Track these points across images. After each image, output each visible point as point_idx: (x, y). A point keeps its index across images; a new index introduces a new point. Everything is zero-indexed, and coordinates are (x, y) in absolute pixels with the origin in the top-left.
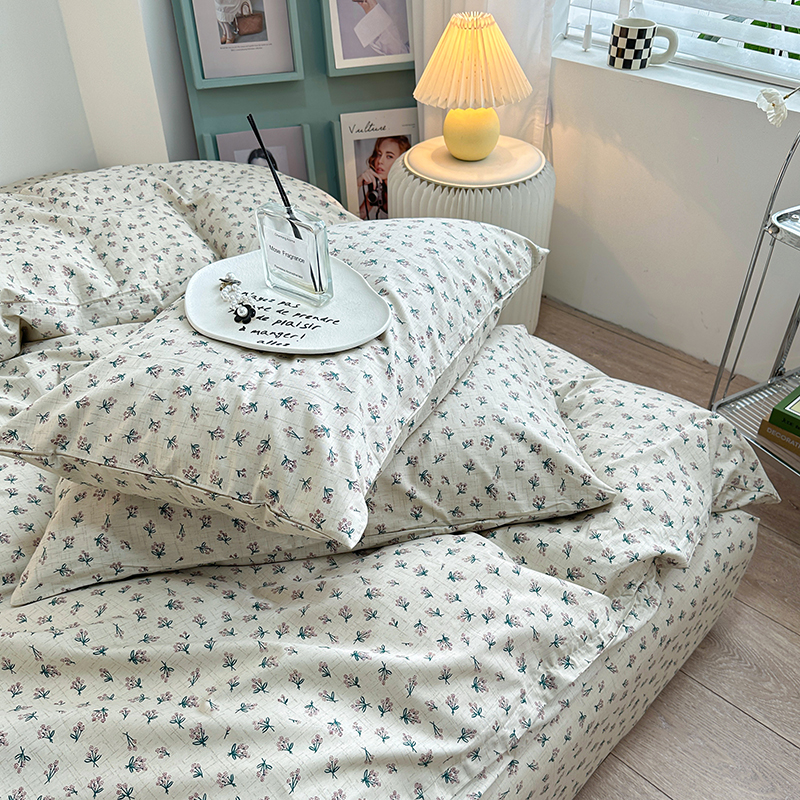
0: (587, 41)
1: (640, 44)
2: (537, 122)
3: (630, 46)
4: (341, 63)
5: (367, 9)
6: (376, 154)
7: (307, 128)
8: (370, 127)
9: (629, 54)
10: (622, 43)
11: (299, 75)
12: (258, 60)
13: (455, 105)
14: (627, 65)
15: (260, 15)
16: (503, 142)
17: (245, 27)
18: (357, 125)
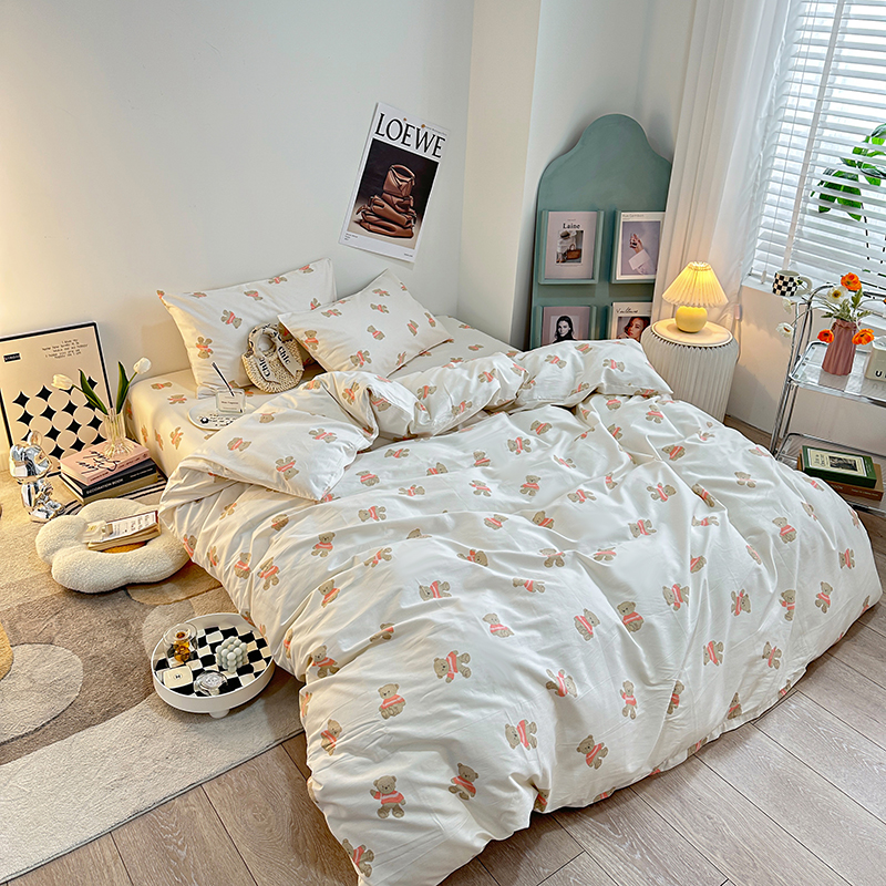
0: (764, 279)
1: (790, 284)
2: (729, 315)
3: (785, 285)
4: (619, 277)
5: (637, 252)
6: (630, 325)
7: (595, 308)
8: (629, 311)
9: (784, 289)
10: (781, 283)
11: (596, 281)
12: (574, 272)
13: (683, 304)
14: (783, 294)
15: (580, 251)
16: (708, 325)
17: (571, 255)
18: (622, 309)
